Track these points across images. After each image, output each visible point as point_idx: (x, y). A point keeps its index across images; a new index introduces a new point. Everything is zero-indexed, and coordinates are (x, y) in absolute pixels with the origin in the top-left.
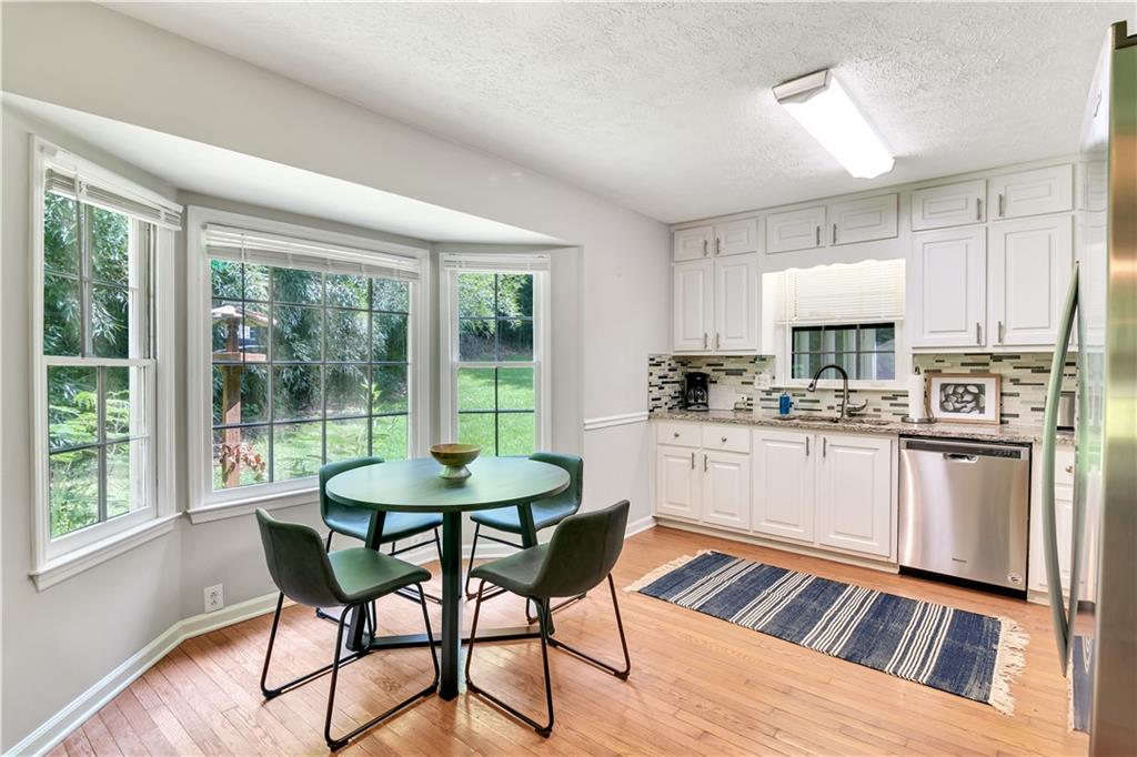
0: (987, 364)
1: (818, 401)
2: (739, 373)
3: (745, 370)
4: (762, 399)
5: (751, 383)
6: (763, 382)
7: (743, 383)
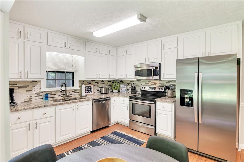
0: (91, 82)
1: (56, 94)
2: (25, 87)
3: (28, 86)
4: (35, 96)
5: (31, 91)
6: (36, 90)
7: (27, 91)
